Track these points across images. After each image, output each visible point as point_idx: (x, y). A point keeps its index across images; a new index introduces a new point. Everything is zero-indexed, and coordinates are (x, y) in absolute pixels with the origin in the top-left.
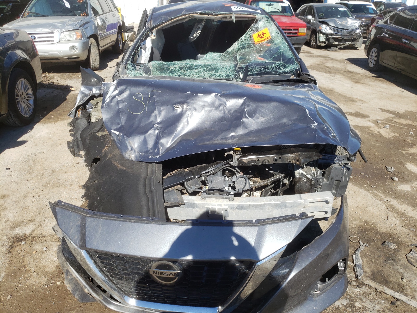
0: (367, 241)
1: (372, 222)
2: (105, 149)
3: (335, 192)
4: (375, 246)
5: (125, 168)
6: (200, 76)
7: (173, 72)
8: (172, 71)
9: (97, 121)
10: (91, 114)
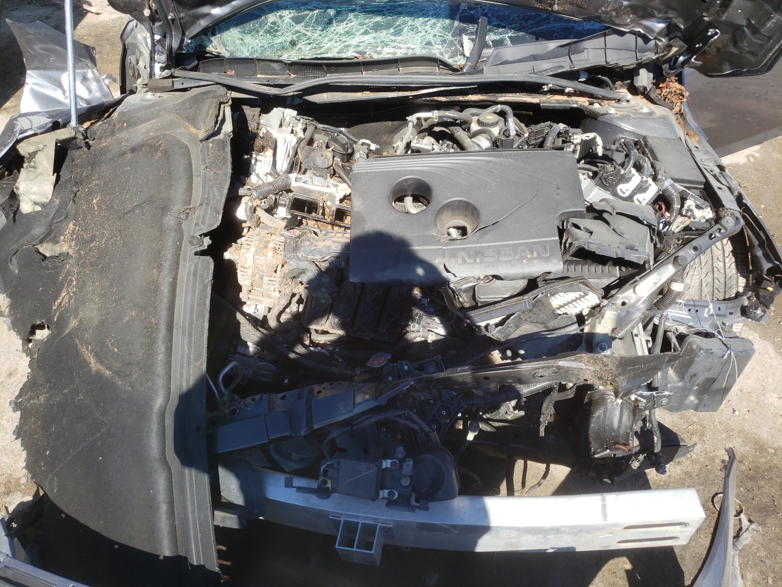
0: (759, 511)
1: (776, 445)
2: (59, 301)
3: (696, 402)
4: (777, 530)
5: (108, 372)
6: (349, 46)
7: (276, 31)
8: (272, 28)
9: (38, 208)
10: (18, 189)
